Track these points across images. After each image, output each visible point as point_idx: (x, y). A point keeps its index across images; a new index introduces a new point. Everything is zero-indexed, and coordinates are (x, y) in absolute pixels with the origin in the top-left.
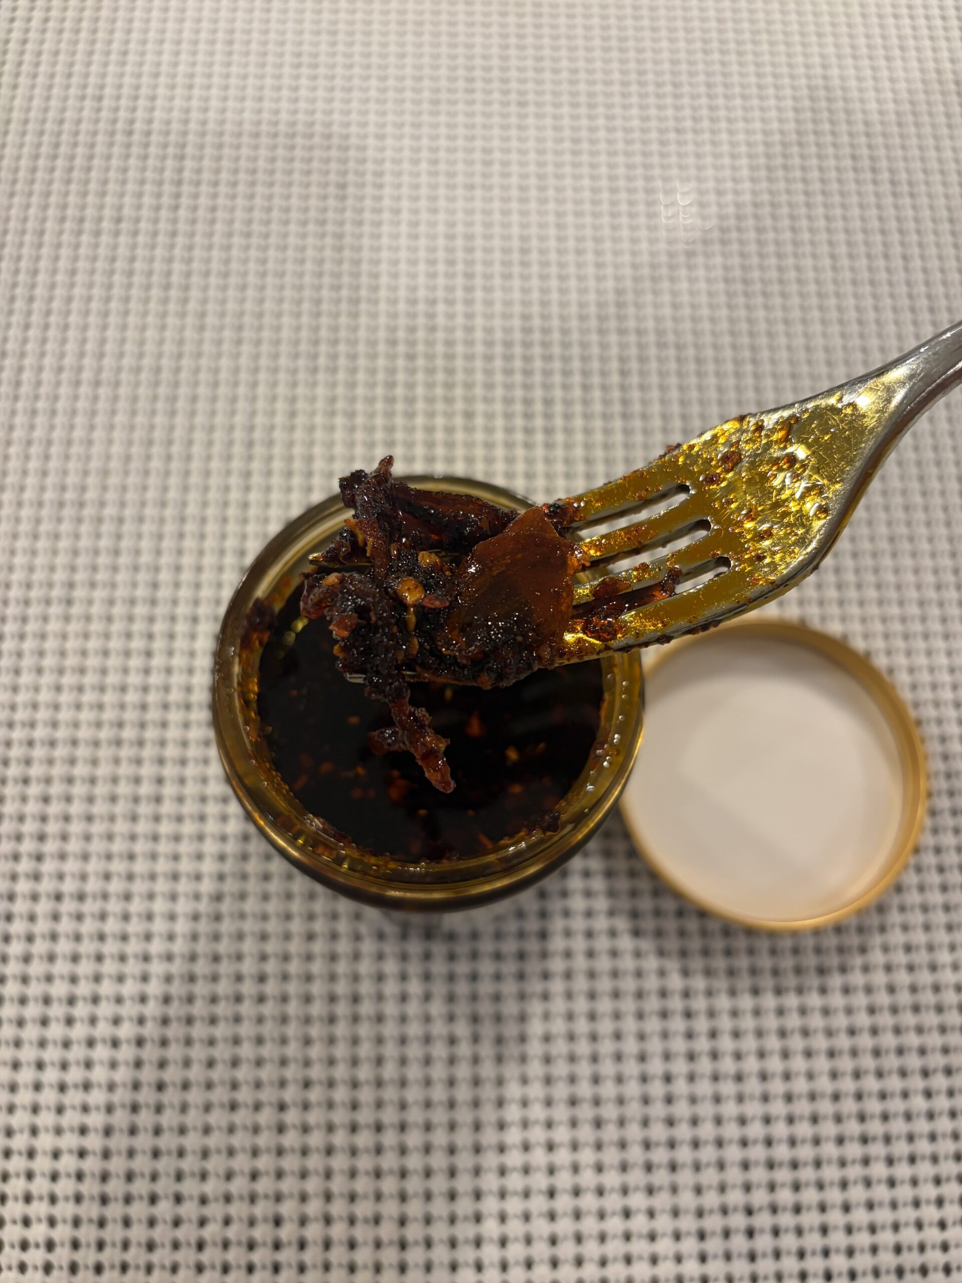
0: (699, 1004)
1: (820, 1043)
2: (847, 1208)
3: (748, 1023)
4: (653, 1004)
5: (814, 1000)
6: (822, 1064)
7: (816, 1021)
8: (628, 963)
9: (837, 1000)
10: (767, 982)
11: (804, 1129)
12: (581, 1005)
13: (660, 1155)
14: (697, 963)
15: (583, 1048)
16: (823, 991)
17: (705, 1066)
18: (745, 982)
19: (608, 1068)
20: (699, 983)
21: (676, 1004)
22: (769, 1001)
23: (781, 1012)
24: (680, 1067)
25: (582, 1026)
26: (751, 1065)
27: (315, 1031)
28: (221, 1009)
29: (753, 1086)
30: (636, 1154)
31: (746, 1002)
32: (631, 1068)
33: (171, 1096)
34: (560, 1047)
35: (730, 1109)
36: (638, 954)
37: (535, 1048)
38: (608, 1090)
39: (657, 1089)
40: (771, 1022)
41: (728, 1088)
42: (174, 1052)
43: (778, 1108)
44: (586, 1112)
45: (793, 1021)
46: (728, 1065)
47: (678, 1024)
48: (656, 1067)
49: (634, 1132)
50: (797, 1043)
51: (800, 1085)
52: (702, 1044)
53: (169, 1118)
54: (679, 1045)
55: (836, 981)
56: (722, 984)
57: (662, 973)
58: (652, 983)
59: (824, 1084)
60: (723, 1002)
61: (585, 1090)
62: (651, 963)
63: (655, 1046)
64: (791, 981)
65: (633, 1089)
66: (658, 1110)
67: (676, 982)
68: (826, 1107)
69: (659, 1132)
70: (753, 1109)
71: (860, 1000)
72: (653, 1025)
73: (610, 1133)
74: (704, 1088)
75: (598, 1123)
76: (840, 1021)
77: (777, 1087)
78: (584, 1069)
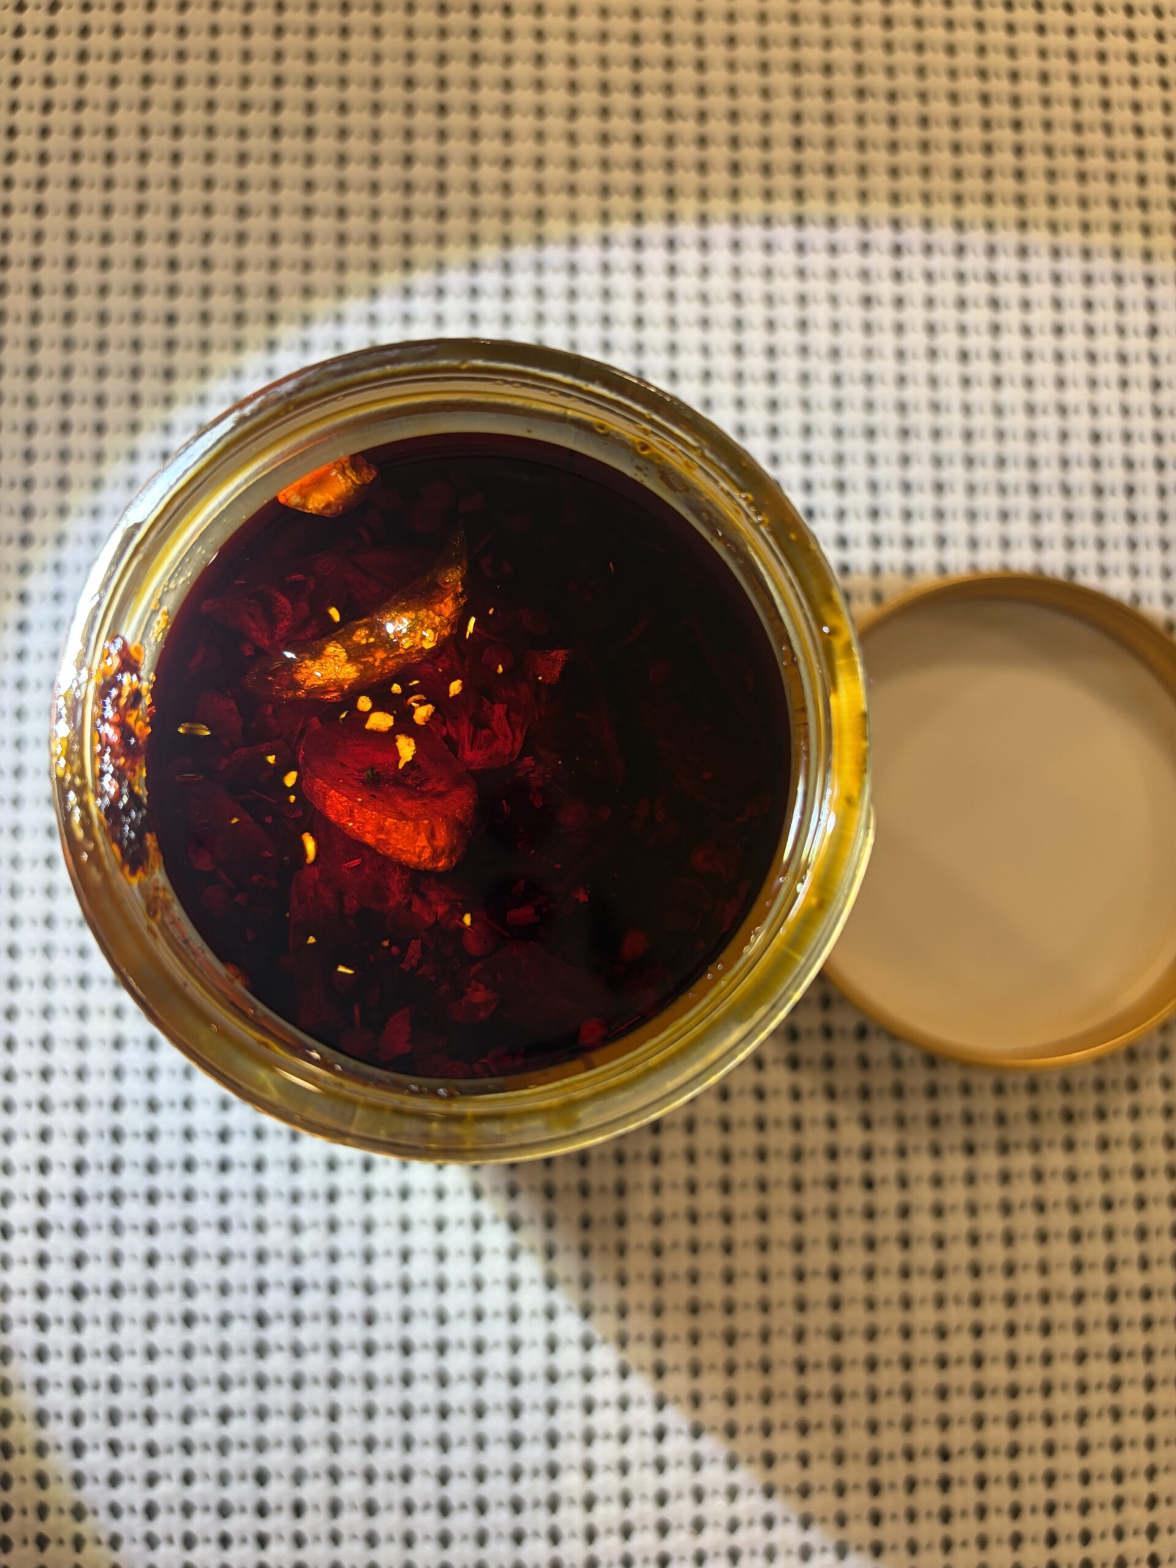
0: (886, 1167)
1: (1060, 1221)
2: (1084, 1449)
3: (956, 1194)
4: (816, 1168)
5: (1056, 1159)
6: (1062, 1251)
7: (1057, 1190)
8: (780, 1108)
9: (1089, 1159)
10: (987, 1134)
11: (1030, 1343)
12: (709, 1170)
13: (819, 1381)
14: (883, 1108)
15: (711, 1232)
16: (1070, 1146)
17: (891, 1256)
18: (955, 1134)
19: (747, 1260)
20: (886, 1138)
21: (851, 1168)
22: (989, 1163)
23: (1005, 1178)
24: (853, 1258)
25: (710, 1200)
26: (959, 1254)
27: (307, 1212)
28: (163, 1181)
29: (960, 1284)
30: (785, 1379)
31: (955, 1164)
32: (782, 1260)
33: (96, 1306)
34: (677, 1231)
35: (924, 1316)
36: (796, 1095)
37: (639, 1233)
38: (747, 1290)
39: (819, 1289)
40: (990, 1193)
41: (923, 1287)
42: (97, 1243)
43: (995, 1314)
44: (713, 1322)
45: (1023, 1191)
46: (924, 1255)
47: (853, 1197)
48: (818, 1258)
49: (783, 1349)
50: (1026, 1222)
51: (1029, 1282)
52: (888, 1226)
53: (95, 1337)
54: (853, 1227)
55: (1089, 1131)
56: (920, 1136)
57: (832, 1123)
58: (816, 1137)
59: (1064, 1280)
60: (921, 1165)
61: (712, 1291)
62: (816, 1108)
63: (818, 1229)
64: (1023, 1132)
65: (783, 1289)
66: (820, 1318)
67: (851, 1136)
68: (1063, 1312)
69: (819, 1348)
70: (958, 1315)
71: (1123, 1158)
72: (816, 1198)
73: (749, 1350)
74: (888, 1287)
75: (730, 1338)
76: (1092, 1189)
77: (995, 1284)
78: (712, 1262)
